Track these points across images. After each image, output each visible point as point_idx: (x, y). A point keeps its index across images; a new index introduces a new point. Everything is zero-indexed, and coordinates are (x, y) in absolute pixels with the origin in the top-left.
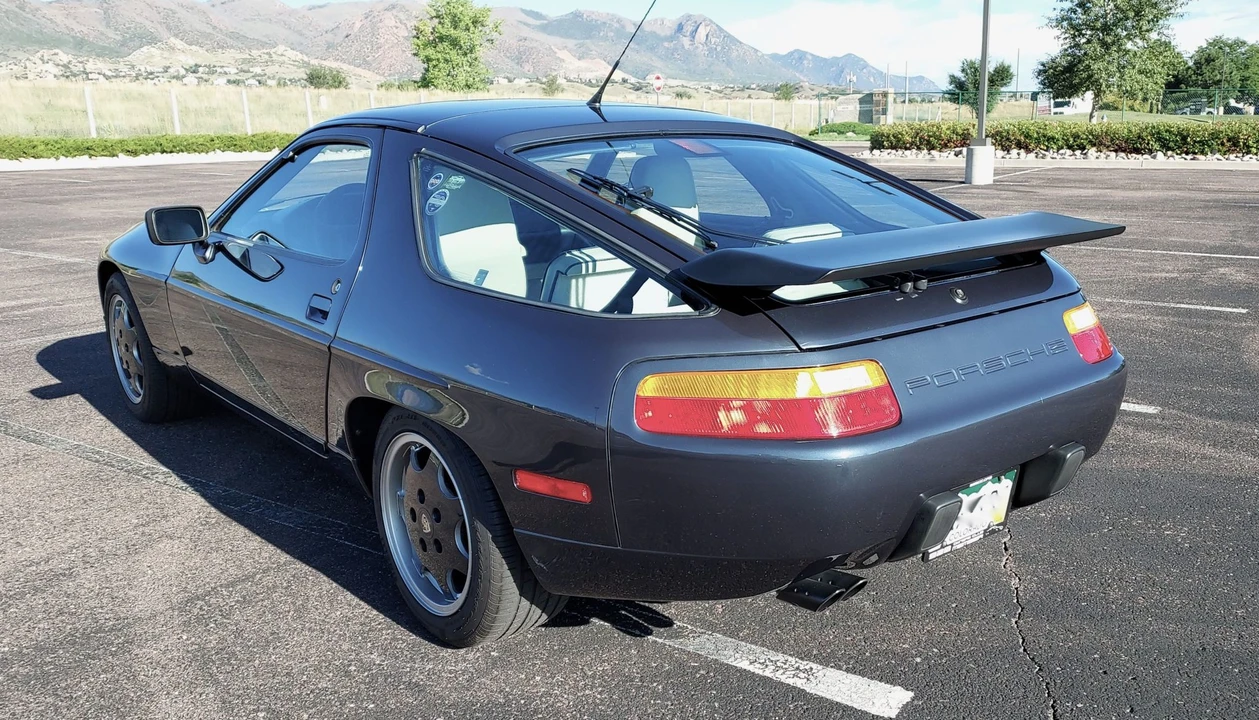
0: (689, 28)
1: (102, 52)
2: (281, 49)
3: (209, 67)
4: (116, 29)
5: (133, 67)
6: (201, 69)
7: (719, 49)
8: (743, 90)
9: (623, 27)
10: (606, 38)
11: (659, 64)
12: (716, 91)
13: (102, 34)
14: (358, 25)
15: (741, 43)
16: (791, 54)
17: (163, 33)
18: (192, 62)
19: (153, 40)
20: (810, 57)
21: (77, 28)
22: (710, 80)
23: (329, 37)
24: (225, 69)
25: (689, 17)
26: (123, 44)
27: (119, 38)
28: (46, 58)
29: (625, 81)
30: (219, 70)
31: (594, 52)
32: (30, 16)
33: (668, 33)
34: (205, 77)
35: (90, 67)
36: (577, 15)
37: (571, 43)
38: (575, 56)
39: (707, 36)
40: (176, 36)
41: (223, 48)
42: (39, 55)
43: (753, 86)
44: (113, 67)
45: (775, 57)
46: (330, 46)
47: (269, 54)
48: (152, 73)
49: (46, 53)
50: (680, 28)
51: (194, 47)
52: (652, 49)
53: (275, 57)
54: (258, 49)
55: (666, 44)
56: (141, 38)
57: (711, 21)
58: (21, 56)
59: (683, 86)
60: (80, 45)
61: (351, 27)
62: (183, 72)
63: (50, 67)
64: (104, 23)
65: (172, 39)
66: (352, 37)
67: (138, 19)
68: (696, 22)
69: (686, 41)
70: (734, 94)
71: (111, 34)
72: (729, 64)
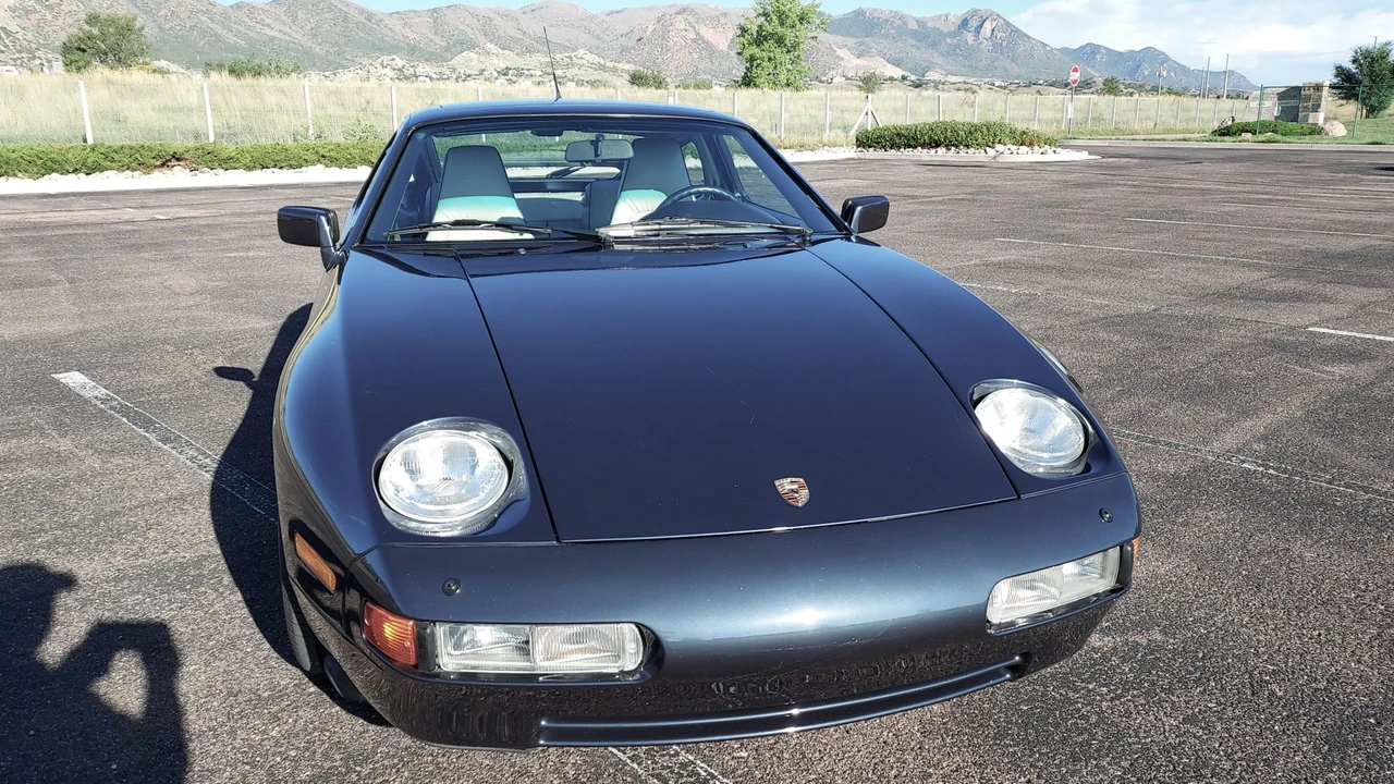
0: (974, 23)
1: (430, 58)
2: (581, 52)
3: (518, 69)
4: (442, 36)
5: (454, 70)
6: (511, 72)
7: (1005, 44)
8: (1029, 86)
9: (906, 24)
10: (886, 36)
11: (939, 60)
12: (1000, 87)
13: (431, 41)
14: (651, 28)
15: (1029, 37)
16: (1083, 47)
17: (481, 39)
18: (503, 66)
19: (472, 46)
20: (1103, 51)
21: (411, 36)
22: (993, 76)
23: (624, 41)
24: (532, 72)
25: (974, 13)
26: (447, 49)
27: (444, 44)
28: (385, 64)
29: (904, 78)
30: (526, 72)
31: (874, 50)
32: (375, 26)
33: (952, 29)
34: (514, 78)
35: (420, 70)
36: (859, 13)
37: (851, 41)
38: (853, 54)
39: (993, 30)
40: (492, 41)
41: (530, 52)
42: (380, 60)
43: (1041, 82)
44: (438, 70)
45: (1065, 51)
46: (624, 49)
47: (570, 57)
48: (469, 76)
49: (386, 59)
50: (965, 23)
51: (506, 52)
52: (934, 45)
53: (575, 60)
54: (560, 53)
55: (948, 40)
56: (462, 44)
57: (998, 15)
58: (366, 61)
59: (965, 83)
60: (413, 51)
61: (644, 31)
62: (495, 74)
63: (387, 71)
64: (433, 31)
65: (488, 44)
66: (644, 40)
67: (462, 27)
68: (982, 17)
69: (970, 37)
70: (1020, 90)
71: (438, 40)
72: (1014, 60)
